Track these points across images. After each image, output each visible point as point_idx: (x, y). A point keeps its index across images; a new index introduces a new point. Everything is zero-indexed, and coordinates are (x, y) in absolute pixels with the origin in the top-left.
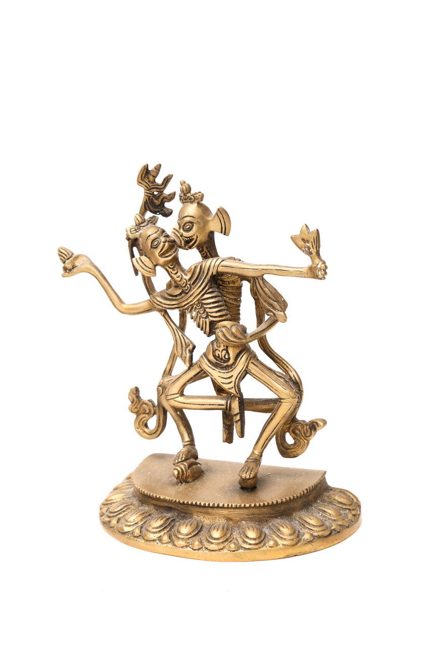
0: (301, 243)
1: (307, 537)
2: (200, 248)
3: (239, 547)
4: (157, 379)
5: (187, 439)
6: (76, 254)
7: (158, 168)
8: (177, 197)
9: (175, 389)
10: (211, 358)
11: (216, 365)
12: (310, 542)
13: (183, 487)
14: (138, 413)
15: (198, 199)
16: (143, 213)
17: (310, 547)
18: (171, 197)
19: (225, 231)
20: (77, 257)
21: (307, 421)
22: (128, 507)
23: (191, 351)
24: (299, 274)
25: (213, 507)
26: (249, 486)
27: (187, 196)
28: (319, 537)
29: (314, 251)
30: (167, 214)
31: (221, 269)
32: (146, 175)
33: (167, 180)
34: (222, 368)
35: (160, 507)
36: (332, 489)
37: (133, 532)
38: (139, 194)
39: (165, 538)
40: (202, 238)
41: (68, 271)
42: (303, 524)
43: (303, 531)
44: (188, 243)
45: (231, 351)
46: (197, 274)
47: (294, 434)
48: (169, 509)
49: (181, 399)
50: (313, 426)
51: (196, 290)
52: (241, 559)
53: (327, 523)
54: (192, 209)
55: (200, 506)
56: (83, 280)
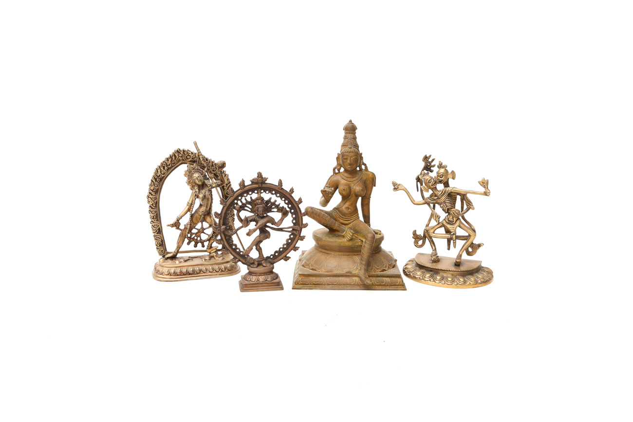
0: (482, 184)
1: (479, 281)
2: (444, 184)
3: (458, 284)
4: (424, 227)
5: (434, 248)
6: (398, 183)
7: (430, 156)
8: (436, 166)
9: (432, 231)
10: (447, 221)
11: (448, 223)
12: (481, 283)
13: (435, 264)
14: (415, 239)
15: (445, 167)
16: (423, 170)
17: (480, 285)
18: (434, 166)
19: (454, 178)
20: (399, 185)
21: (477, 244)
22: (415, 270)
23: (439, 218)
24: (481, 194)
25: (448, 271)
26: (457, 264)
27: (440, 166)
28: (483, 282)
29: (486, 187)
30: (432, 171)
31: (452, 191)
32: (426, 158)
33: (433, 160)
34: (451, 224)
35: (428, 270)
36: (483, 267)
37: (420, 278)
38: (423, 164)
39: (432, 280)
40: (445, 180)
41: (395, 189)
42: (478, 277)
43: (478, 280)
44: (440, 182)
45: (454, 218)
46: (443, 193)
47: (472, 248)
48: (431, 271)
49: (434, 234)
50: (479, 246)
51: (443, 198)
52: (458, 288)
53: (485, 278)
54: (442, 170)
55: (443, 270)
56: (400, 193)
